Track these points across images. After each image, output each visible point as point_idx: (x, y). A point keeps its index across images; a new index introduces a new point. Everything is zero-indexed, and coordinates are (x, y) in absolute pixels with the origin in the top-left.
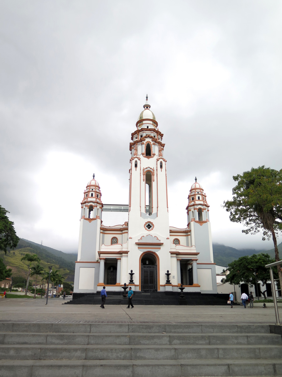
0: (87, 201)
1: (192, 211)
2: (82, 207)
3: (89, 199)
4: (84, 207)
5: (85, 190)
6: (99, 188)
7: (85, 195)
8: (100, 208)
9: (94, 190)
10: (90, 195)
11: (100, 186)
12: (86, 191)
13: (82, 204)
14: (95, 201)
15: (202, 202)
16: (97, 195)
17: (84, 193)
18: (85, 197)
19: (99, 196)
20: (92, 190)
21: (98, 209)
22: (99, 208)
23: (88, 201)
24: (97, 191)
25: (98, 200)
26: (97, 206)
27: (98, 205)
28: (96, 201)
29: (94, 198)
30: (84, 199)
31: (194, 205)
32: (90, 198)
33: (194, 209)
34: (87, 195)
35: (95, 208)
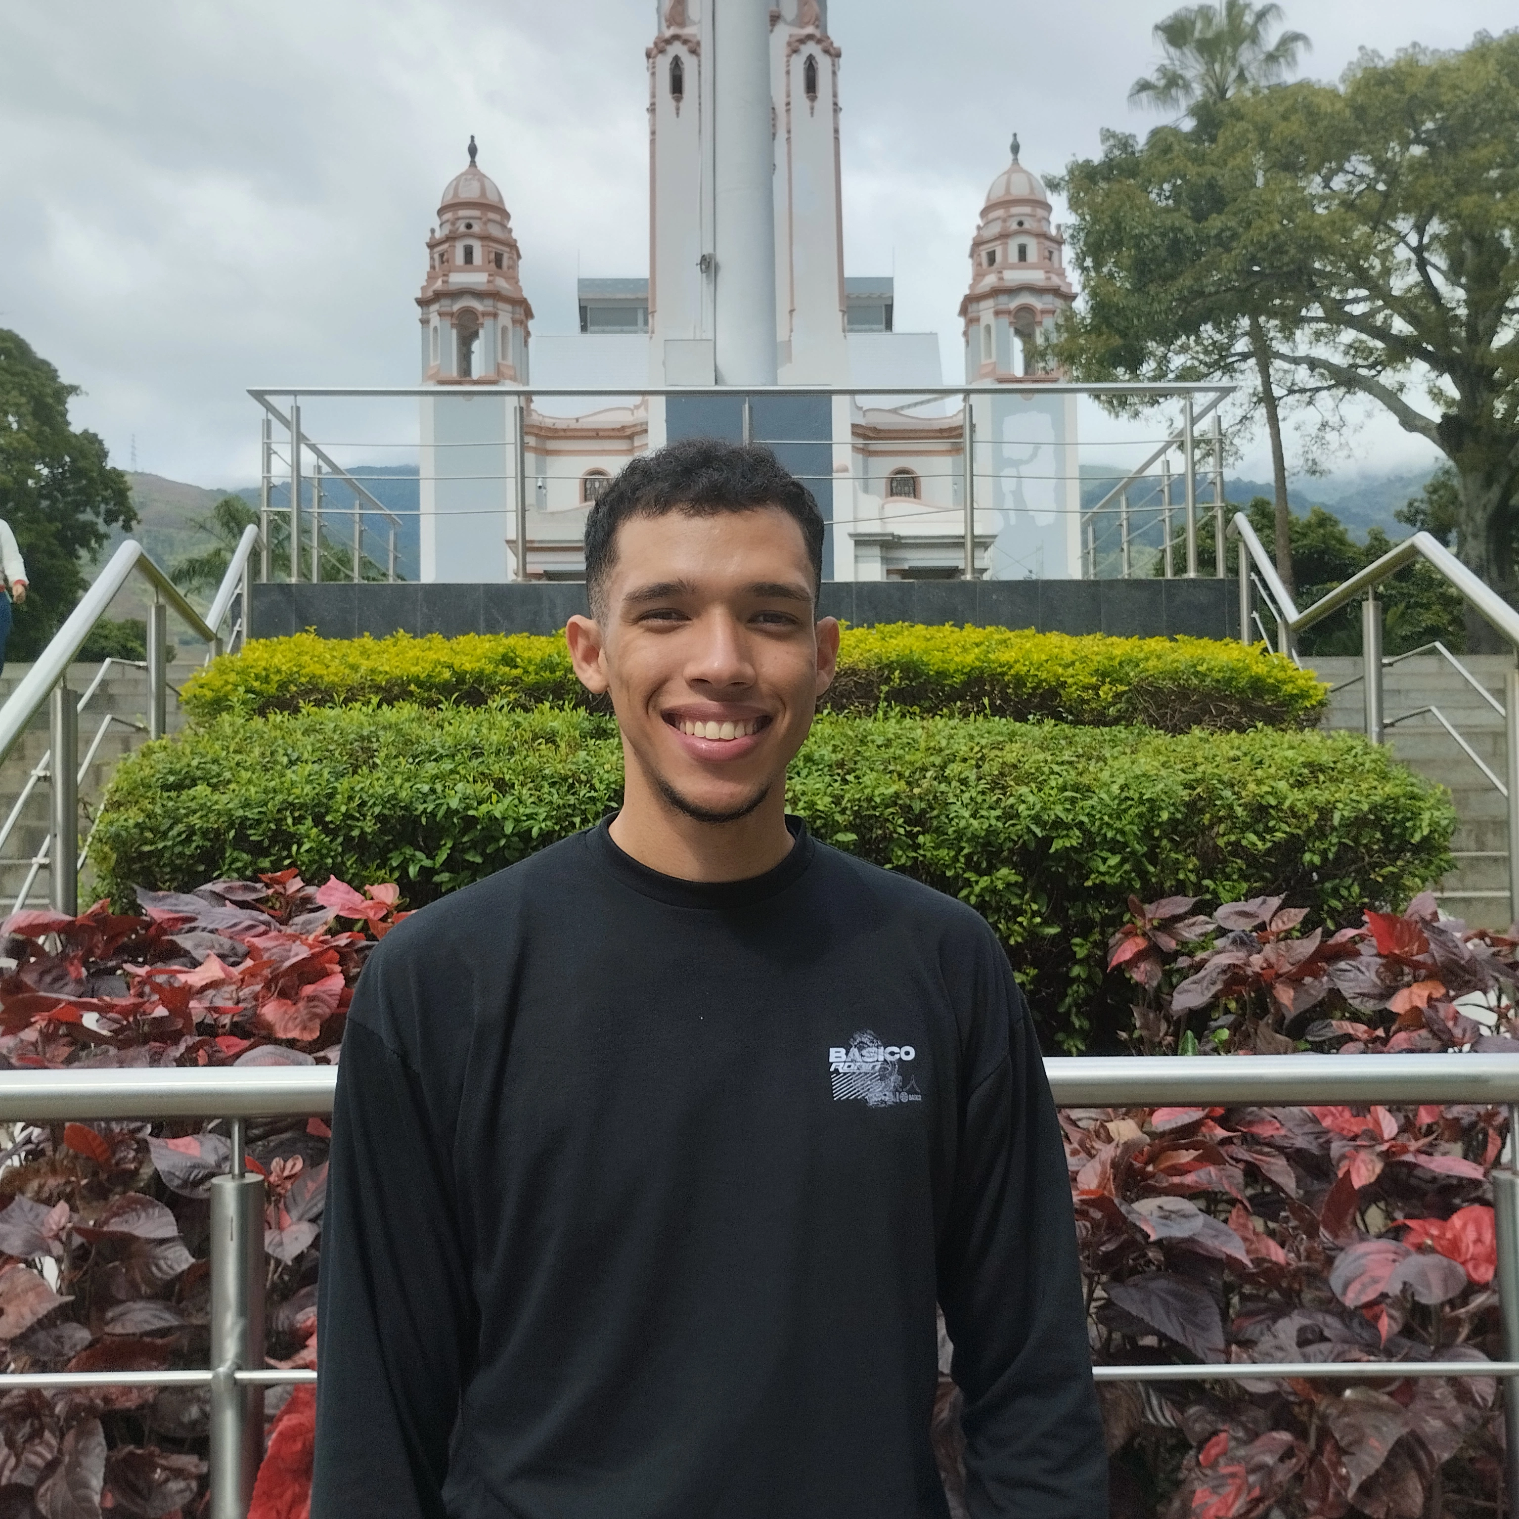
0: (445, 288)
1: (983, 322)
2: (425, 322)
3: (459, 279)
4: (435, 320)
5: (433, 231)
6: (506, 215)
7: (432, 258)
8: (514, 321)
9: (476, 228)
10: (459, 257)
11: (509, 208)
12: (438, 235)
13: (422, 303)
14: (484, 288)
15: (1036, 277)
16: (492, 256)
17: (431, 246)
18: (433, 267)
19: (506, 257)
20: (469, 226)
21: (504, 330)
22: (509, 324)
23: (452, 288)
24: (495, 231)
25: (501, 284)
26: (495, 315)
27: (501, 305)
28: (490, 288)
29: (479, 270)
30: (431, 278)
31: (995, 292)
32: (460, 270)
33: (997, 313)
34: (442, 255)
35: (488, 322)
